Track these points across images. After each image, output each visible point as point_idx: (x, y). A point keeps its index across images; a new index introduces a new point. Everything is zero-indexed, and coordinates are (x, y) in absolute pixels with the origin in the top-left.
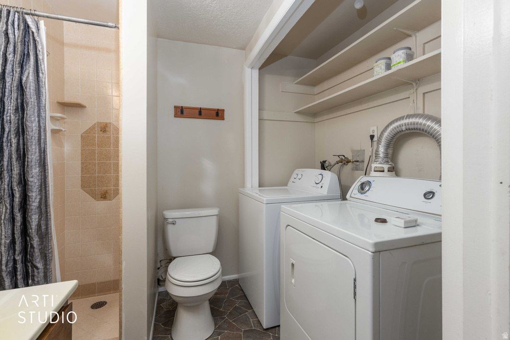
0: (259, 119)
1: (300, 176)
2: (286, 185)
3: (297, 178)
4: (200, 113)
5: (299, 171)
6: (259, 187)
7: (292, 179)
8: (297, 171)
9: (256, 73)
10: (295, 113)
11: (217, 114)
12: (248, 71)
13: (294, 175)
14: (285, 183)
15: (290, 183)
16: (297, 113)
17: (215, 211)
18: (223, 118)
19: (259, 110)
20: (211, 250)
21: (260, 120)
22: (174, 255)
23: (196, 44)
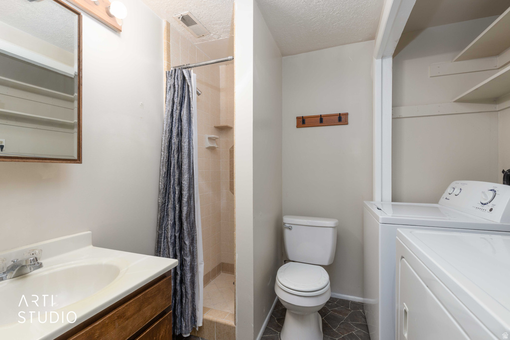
0: (392, 118)
1: (457, 191)
2: (437, 202)
3: (453, 195)
4: (321, 121)
5: (458, 184)
6: (393, 201)
7: (446, 195)
8: (453, 184)
9: (389, 62)
10: (455, 101)
11: (340, 119)
12: (377, 62)
13: (449, 190)
14: (435, 199)
15: (442, 200)
16: (456, 101)
17: (331, 223)
18: (346, 123)
19: (393, 106)
20: (326, 263)
21: (395, 118)
22: (291, 258)
23: (317, 51)
